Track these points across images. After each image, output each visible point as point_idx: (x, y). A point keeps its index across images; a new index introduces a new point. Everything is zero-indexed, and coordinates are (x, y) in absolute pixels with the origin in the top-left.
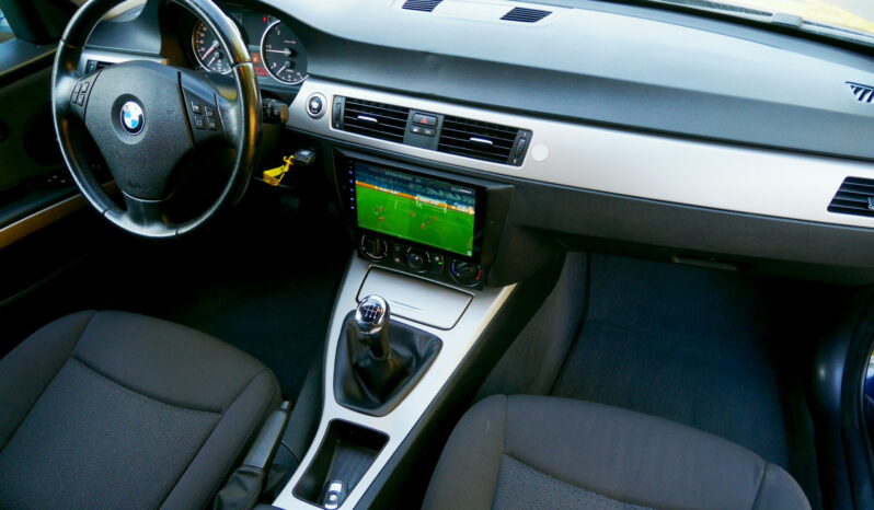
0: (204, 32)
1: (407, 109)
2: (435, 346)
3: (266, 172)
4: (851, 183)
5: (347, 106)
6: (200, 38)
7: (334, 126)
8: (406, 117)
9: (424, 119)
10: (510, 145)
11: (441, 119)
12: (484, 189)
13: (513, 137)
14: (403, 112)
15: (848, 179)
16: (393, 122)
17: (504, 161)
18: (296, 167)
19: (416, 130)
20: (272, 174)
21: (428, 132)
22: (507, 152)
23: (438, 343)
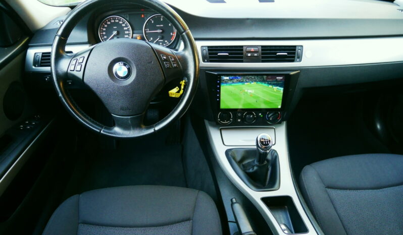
0: (105, 28)
1: (242, 47)
3: (170, 92)
5: (209, 50)
6: (103, 31)
7: (204, 61)
8: (242, 50)
9: (252, 49)
10: (294, 53)
11: (260, 48)
12: (289, 74)
13: (295, 50)
14: (240, 48)
16: (236, 54)
17: (293, 61)
19: (249, 55)
21: (256, 55)
22: (294, 57)
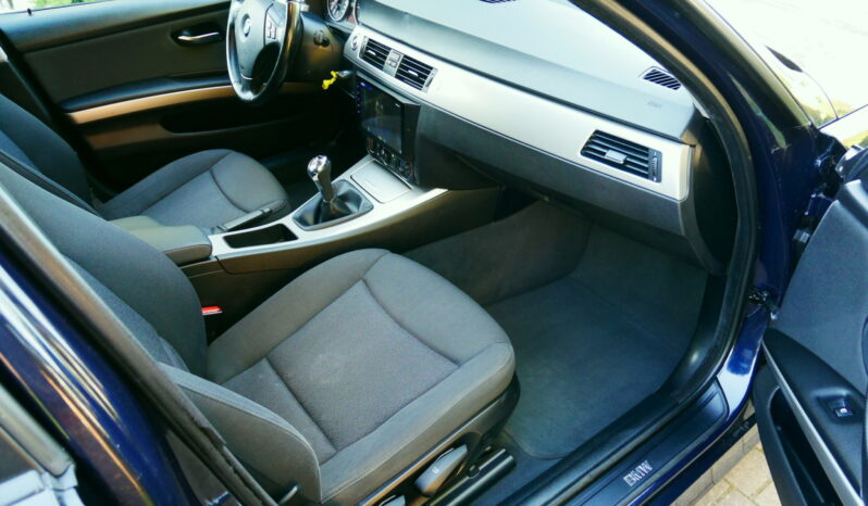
1: (390, 49)
4: (599, 135)
10: (426, 78)
11: (402, 57)
13: (429, 73)
14: (387, 50)
15: (596, 131)
16: (381, 56)
17: (421, 88)
18: (337, 80)
19: (389, 62)
20: (327, 83)
21: (394, 64)
22: (423, 82)
23: (371, 207)
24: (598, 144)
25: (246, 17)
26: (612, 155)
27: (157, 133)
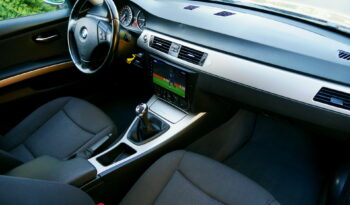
1: (171, 42)
2: (168, 128)
4: (324, 90)
5: (154, 39)
7: (150, 46)
8: (170, 45)
9: (175, 46)
10: (200, 58)
11: (181, 46)
13: (201, 55)
14: (169, 43)
15: (323, 88)
16: (166, 46)
17: (197, 64)
18: (137, 58)
19: (172, 50)
20: (129, 60)
22: (199, 61)
23: (169, 127)
24: (324, 95)
25: (84, 28)
26: (333, 100)
27: (29, 92)
